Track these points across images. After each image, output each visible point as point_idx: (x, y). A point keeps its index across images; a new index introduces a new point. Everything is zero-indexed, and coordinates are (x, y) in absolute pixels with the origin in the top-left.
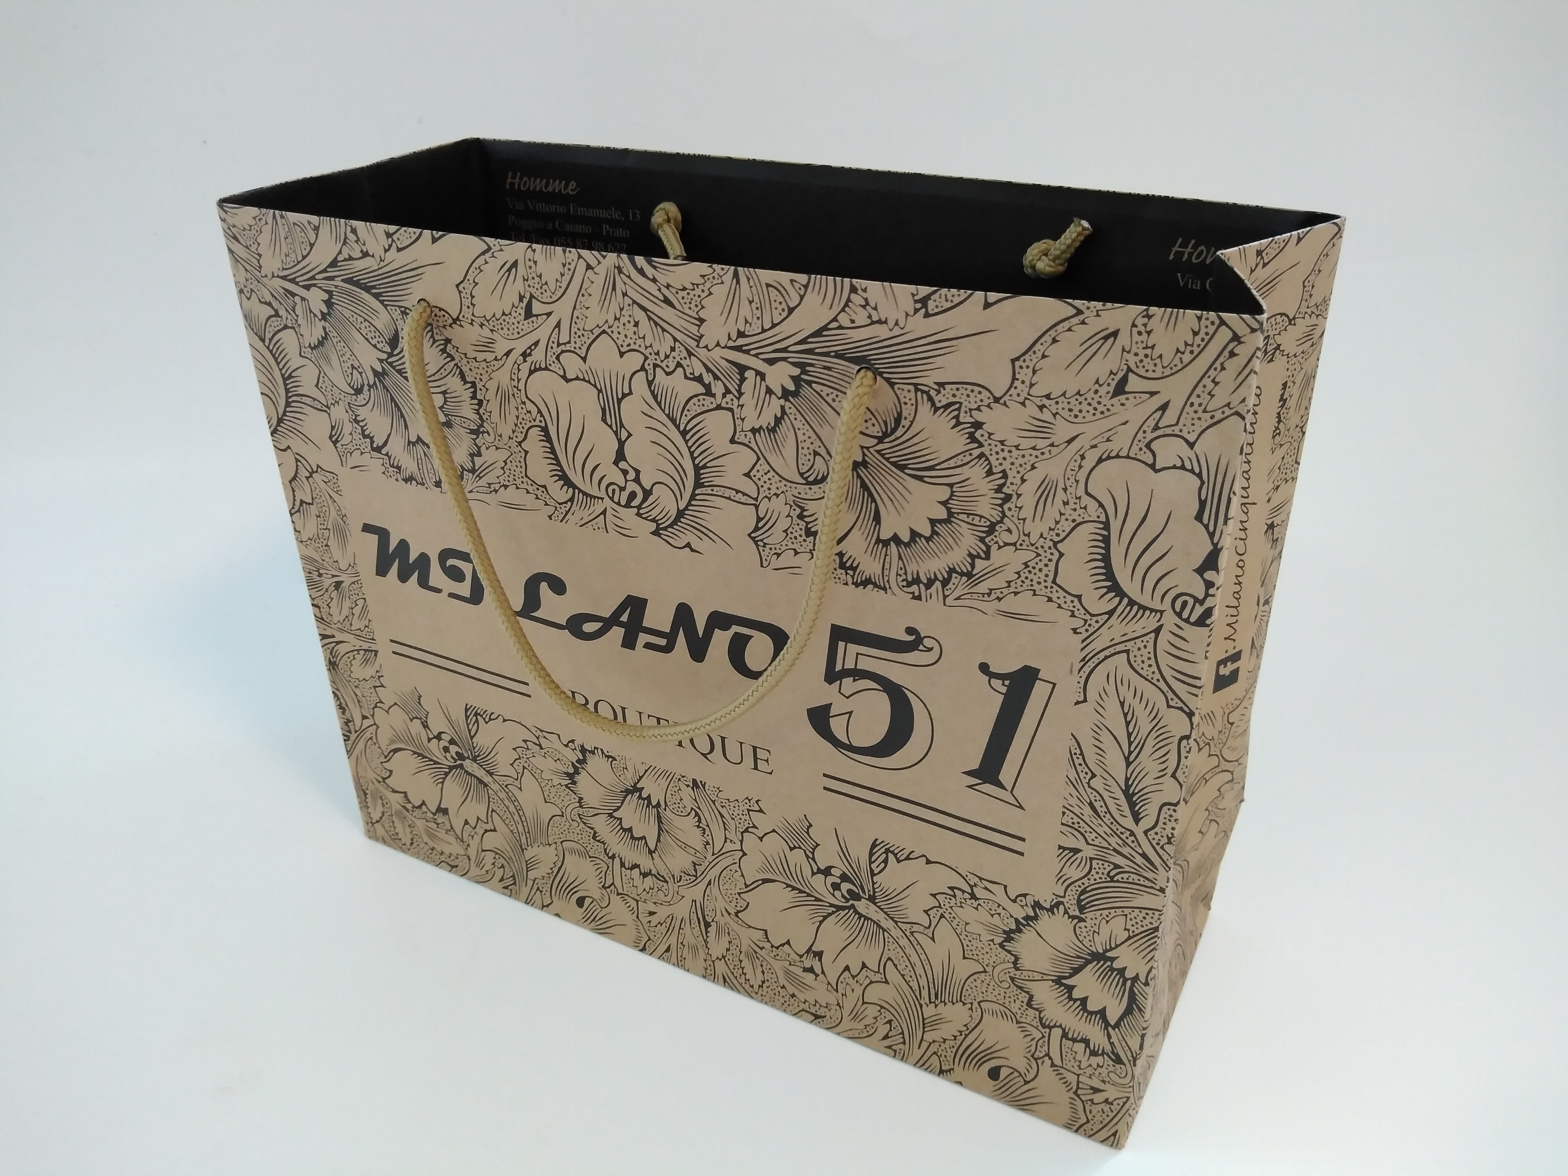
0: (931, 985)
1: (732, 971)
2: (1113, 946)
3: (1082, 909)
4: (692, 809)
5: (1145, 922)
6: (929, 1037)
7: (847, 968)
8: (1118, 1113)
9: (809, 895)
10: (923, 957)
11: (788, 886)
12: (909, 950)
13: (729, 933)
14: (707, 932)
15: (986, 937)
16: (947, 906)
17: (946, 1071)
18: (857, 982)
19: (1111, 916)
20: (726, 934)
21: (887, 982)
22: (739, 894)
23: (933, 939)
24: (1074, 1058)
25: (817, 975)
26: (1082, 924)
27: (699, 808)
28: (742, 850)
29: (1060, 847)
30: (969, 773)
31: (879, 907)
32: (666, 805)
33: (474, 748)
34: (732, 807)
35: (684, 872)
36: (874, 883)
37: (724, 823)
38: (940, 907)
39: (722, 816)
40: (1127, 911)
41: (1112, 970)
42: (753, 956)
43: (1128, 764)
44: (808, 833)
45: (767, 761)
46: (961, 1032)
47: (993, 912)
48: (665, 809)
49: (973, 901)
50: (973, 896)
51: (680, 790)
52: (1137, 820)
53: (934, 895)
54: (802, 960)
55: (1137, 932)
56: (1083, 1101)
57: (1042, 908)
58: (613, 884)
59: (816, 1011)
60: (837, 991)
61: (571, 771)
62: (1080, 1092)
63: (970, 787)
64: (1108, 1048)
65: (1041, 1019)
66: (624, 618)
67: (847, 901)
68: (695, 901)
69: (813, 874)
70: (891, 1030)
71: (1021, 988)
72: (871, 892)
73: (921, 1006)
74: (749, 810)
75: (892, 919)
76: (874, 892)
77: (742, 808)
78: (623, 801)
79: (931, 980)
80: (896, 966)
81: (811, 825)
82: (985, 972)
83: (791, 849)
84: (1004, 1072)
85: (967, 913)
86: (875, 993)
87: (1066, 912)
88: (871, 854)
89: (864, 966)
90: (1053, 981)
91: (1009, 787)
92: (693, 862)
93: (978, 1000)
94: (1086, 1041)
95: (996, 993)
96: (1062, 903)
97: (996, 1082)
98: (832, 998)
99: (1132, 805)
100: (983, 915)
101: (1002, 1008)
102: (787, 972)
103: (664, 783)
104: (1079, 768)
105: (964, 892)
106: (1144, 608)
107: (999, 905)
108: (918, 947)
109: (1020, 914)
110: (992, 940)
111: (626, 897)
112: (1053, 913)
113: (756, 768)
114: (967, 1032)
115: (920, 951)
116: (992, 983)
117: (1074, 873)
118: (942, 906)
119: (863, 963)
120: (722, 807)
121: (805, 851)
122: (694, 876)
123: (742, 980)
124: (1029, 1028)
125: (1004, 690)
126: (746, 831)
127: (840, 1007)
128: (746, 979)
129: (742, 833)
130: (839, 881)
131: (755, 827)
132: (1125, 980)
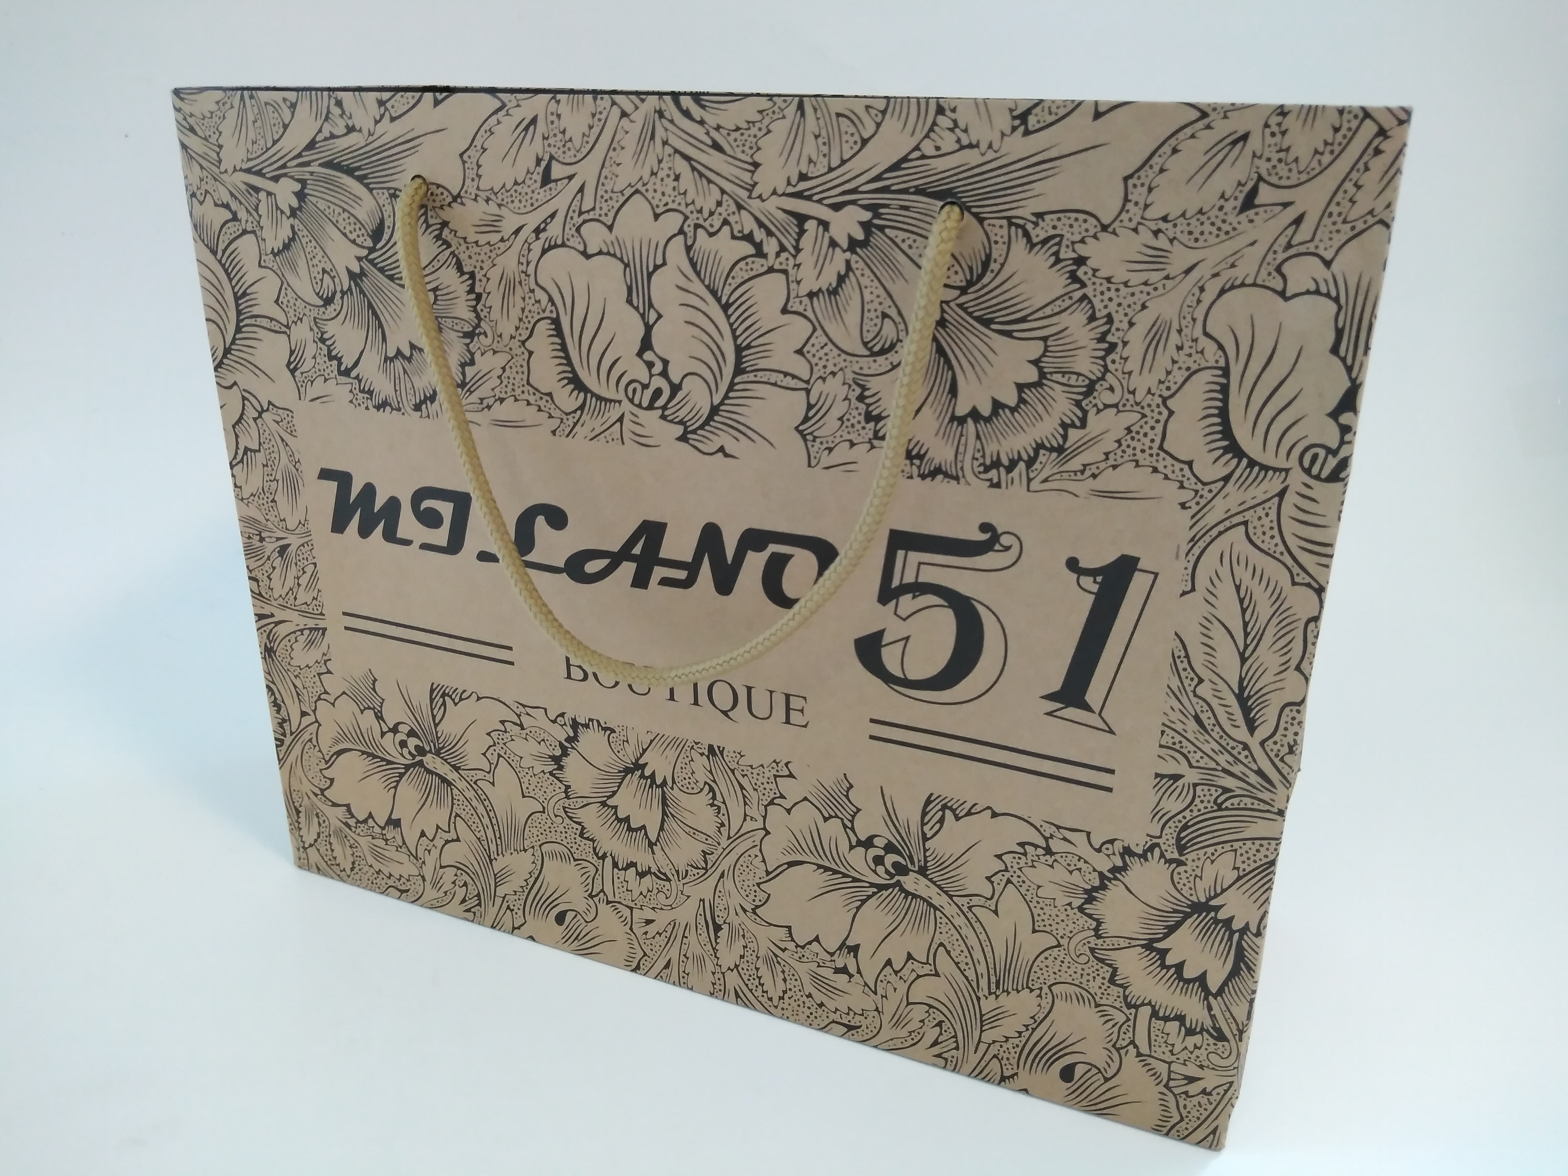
0: (992, 972)
1: (747, 982)
2: (1219, 891)
3: (1181, 848)
4: (706, 783)
5: (1260, 855)
6: (987, 1037)
7: (889, 963)
8: (1218, 1104)
9: (845, 876)
10: (983, 937)
11: (820, 866)
12: (967, 931)
13: (744, 936)
14: (717, 937)
15: (1062, 900)
16: (1016, 867)
17: (1009, 1078)
18: (901, 978)
19: (1217, 854)
20: (741, 938)
21: (937, 974)
22: (758, 884)
23: (996, 912)
24: (1165, 1042)
25: (851, 976)
26: (1181, 869)
27: (714, 781)
28: (764, 829)
29: (1157, 775)
30: (1051, 697)
31: (931, 880)
32: (674, 782)
33: (438, 738)
34: (755, 776)
35: (692, 866)
36: (925, 850)
37: (744, 796)
38: (1006, 870)
39: (742, 788)
40: (1236, 845)
41: (1216, 921)
42: (773, 960)
43: (1243, 660)
44: (847, 797)
45: (802, 711)
46: (1026, 1026)
47: (1071, 869)
48: (672, 788)
49: (1048, 857)
50: (1048, 851)
51: (692, 760)
52: (1252, 727)
53: (999, 857)
54: (833, 958)
55: (1248, 869)
56: (1175, 1096)
57: (1131, 853)
58: (602, 891)
59: (849, 1021)
60: (875, 993)
61: (558, 752)
62: (1172, 1084)
63: (1050, 714)
64: (1208, 1023)
65: (1126, 997)
66: (637, 550)
67: (892, 876)
68: (703, 901)
69: (852, 847)
70: (941, 1034)
71: (1102, 961)
72: (922, 863)
73: (978, 999)
74: (775, 776)
75: (946, 893)
76: (926, 862)
77: (767, 774)
78: (621, 783)
79: (991, 966)
80: (948, 952)
81: (851, 786)
82: (1059, 945)
83: (826, 819)
84: (1079, 1070)
85: (1041, 874)
86: (923, 990)
87: (1162, 855)
88: (924, 814)
89: (910, 957)
90: (1142, 946)
91: (1097, 709)
92: (703, 851)
93: (1049, 983)
94: (1181, 1019)
95: (1071, 971)
96: (1157, 845)
97: (1069, 1085)
98: (868, 1002)
99: (1246, 710)
100: (1060, 874)
101: (1078, 990)
102: (814, 976)
103: (672, 754)
104: (1183, 674)
105: (1036, 846)
106: (1265, 468)
107: (1080, 858)
108: (977, 925)
109: (1104, 864)
110: (1070, 904)
111: (618, 905)
112: (1146, 860)
113: (788, 721)
114: (1034, 1026)
115: (979, 930)
116: (1068, 959)
117: (1173, 805)
118: (1009, 869)
119: (909, 954)
120: (743, 776)
121: (842, 820)
122: (703, 868)
123: (759, 993)
124: (1111, 1011)
125: (1095, 588)
126: (772, 803)
127: (879, 1012)
128: (763, 992)
129: (766, 806)
130: (882, 853)
131: (782, 797)
132: (1232, 933)
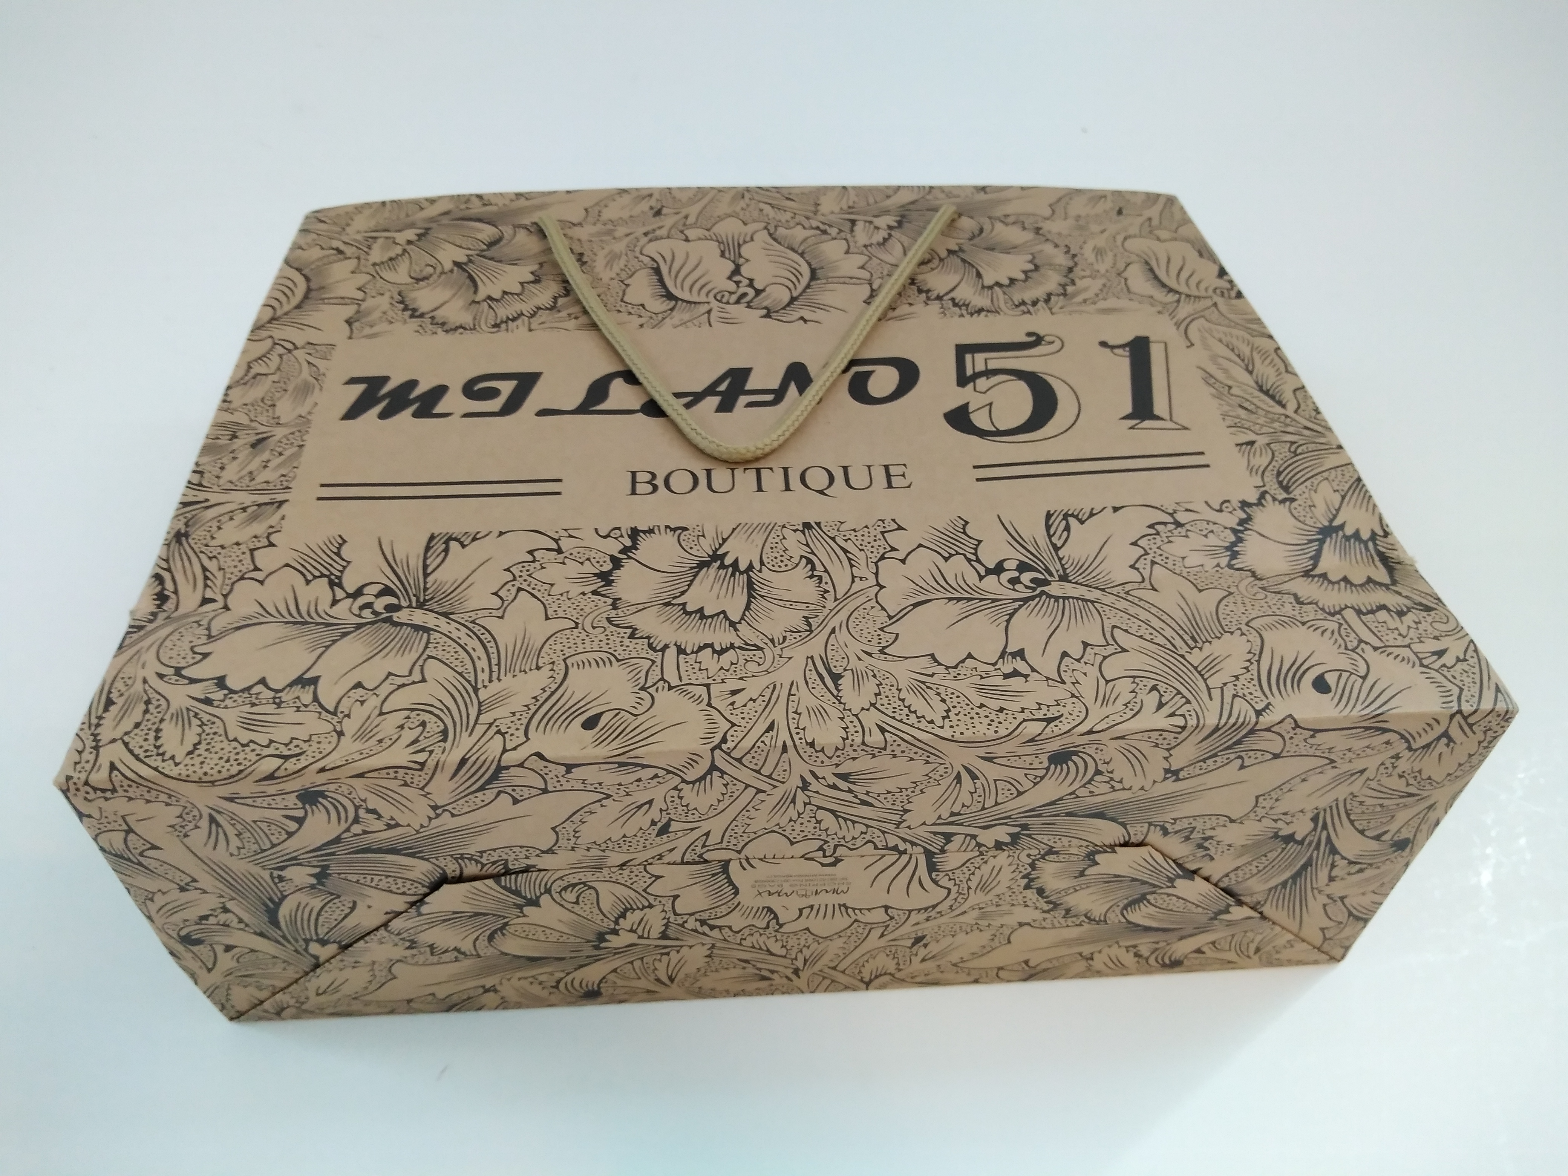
0: (1181, 632)
1: (892, 715)
2: (1334, 512)
3: (1286, 489)
4: (802, 557)
5: (1347, 478)
6: (1214, 682)
7: (1065, 654)
8: (1481, 670)
9: (981, 600)
10: (1154, 610)
11: (950, 599)
12: (1133, 610)
13: (874, 676)
14: (837, 686)
15: (1210, 563)
16: (1154, 547)
17: (1264, 710)
18: (1086, 663)
19: (1315, 485)
20: (871, 678)
21: (1124, 650)
22: (881, 629)
23: (1154, 589)
24: (1389, 629)
25: (1026, 676)
26: (1295, 504)
27: (813, 553)
28: (878, 584)
29: (1236, 446)
30: (1127, 418)
31: (1076, 583)
32: (762, 563)
34: (860, 538)
35: (791, 631)
36: (1060, 559)
37: (849, 559)
38: (1147, 554)
39: (845, 551)
40: (1325, 475)
41: (1347, 537)
42: (922, 687)
43: (1250, 373)
44: (965, 533)
45: (903, 475)
46: (1249, 661)
47: (1204, 533)
48: (760, 571)
49: (1179, 529)
50: (1178, 524)
51: (784, 538)
52: (1282, 405)
53: (1135, 544)
54: (996, 667)
55: (1346, 488)
56: (1437, 671)
57: (1250, 505)
58: (662, 679)
59: (1045, 715)
60: (1063, 682)
61: (607, 567)
62: (1425, 662)
63: (1132, 428)
64: (1408, 603)
65: (1323, 609)
66: (722, 388)
67: (1034, 589)
68: (812, 657)
69: (981, 578)
70: (1161, 696)
71: (1279, 593)
72: (1061, 572)
73: (1182, 656)
74: (882, 533)
75: (1096, 588)
76: (1064, 570)
77: (873, 533)
78: (692, 581)
79: (1177, 628)
80: (1126, 631)
81: (967, 523)
82: (1231, 594)
83: (946, 559)
84: (1331, 679)
85: (1179, 547)
86: (1117, 666)
87: (1274, 499)
88: (1048, 527)
89: (1086, 645)
90: (1302, 577)
91: (1167, 418)
92: (804, 617)
93: (1244, 622)
94: (1383, 607)
95: (1257, 607)
96: (1266, 492)
97: (1331, 695)
98: (1060, 692)
99: (1271, 397)
100: (1196, 540)
101: (1276, 618)
102: (980, 688)
103: (759, 539)
104: (1216, 386)
105: (1165, 524)
106: (1198, 297)
107: (1208, 522)
108: (1142, 603)
109: (1233, 522)
110: (1218, 565)
111: (686, 687)
112: (1263, 506)
113: (890, 486)
114: (1256, 658)
115: (1147, 606)
116: (1246, 601)
117: (1260, 462)
118: (1149, 551)
119: (1083, 642)
120: (846, 541)
121: (965, 555)
122: (807, 631)
123: (913, 719)
124: (1319, 623)
125: (1127, 354)
126: (882, 558)
127: (1077, 697)
128: (918, 717)
129: (876, 563)
130: (1016, 574)
131: (893, 549)
132: (1365, 542)
